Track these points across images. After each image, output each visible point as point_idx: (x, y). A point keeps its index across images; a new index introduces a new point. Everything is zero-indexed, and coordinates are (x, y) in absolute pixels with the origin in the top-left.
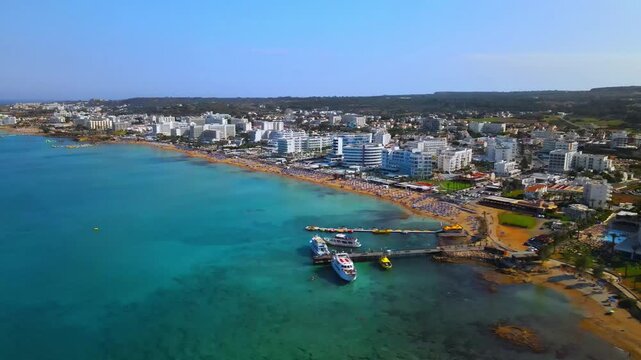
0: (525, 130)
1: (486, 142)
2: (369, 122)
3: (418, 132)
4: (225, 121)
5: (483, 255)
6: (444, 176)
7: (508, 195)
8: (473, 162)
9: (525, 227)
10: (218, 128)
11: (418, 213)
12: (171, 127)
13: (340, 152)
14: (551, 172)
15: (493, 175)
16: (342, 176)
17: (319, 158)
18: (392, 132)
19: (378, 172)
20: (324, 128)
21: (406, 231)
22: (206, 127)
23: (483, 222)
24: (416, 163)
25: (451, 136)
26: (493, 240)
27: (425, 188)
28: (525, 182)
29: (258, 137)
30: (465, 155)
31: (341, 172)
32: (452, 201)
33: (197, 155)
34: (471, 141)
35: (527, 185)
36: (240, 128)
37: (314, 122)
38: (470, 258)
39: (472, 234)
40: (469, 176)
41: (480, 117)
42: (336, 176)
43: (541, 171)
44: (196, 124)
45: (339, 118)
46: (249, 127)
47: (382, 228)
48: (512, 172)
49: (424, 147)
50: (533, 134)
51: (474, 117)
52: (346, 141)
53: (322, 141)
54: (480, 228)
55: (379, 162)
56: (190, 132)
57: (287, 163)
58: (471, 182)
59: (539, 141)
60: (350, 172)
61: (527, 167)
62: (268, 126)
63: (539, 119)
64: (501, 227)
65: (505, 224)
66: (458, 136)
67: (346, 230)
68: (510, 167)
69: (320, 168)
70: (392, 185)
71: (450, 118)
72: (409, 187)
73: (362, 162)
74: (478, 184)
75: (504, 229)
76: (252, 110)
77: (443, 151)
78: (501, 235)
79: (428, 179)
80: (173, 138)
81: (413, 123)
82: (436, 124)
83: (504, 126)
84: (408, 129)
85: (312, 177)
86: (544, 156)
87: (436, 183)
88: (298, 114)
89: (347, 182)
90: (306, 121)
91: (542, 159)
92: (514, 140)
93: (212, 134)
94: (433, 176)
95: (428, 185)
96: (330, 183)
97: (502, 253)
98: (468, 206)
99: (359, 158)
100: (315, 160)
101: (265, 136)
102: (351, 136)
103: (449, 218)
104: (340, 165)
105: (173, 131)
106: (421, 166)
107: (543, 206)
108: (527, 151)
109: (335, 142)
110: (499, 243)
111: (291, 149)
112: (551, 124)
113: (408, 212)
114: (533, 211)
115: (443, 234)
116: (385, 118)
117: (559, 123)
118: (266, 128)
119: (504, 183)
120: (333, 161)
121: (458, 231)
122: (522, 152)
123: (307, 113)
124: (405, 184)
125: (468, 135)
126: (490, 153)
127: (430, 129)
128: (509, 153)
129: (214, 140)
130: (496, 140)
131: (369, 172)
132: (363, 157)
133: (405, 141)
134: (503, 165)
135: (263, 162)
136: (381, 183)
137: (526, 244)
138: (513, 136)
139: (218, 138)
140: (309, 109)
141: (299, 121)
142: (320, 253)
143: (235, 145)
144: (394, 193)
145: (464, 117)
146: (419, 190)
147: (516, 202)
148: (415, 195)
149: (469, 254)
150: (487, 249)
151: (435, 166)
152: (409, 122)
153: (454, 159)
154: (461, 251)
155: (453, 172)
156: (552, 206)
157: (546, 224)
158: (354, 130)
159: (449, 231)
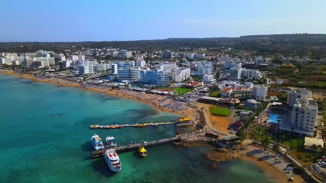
0: (214, 57)
1: (196, 64)
2: (133, 54)
3: (161, 59)
4: (48, 56)
5: (205, 139)
6: (176, 85)
7: (212, 95)
8: (191, 76)
9: (226, 116)
10: (43, 60)
11: (163, 110)
12: (13, 60)
13: (116, 72)
14: (232, 80)
15: (203, 83)
16: (117, 87)
17: (104, 76)
18: (146, 60)
19: (138, 84)
20: (108, 58)
21: (156, 124)
22: (35, 59)
23: (201, 114)
24: (160, 78)
25: (177, 61)
26: (209, 127)
27: (166, 93)
28: (220, 86)
29: (68, 65)
30: (186, 72)
31: (116, 84)
32: (182, 101)
33: (27, 77)
34: (188, 64)
35: (221, 88)
36: (57, 60)
37: (103, 55)
38: (197, 142)
39: (196, 123)
40: (190, 84)
41: (191, 51)
42: (113, 88)
43: (226, 79)
44: (29, 57)
45: (117, 52)
46: (63, 59)
47: (141, 124)
48: (212, 81)
49: (164, 68)
50: (219, 59)
51: (188, 51)
52: (119, 66)
53: (105, 66)
54: (200, 118)
55: (139, 77)
56: (25, 62)
57: (84, 80)
58: (191, 88)
59: (223, 62)
60: (122, 84)
61: (219, 77)
62: (75, 58)
63: (219, 51)
64: (212, 116)
65: (214, 115)
66: (182, 61)
67: (117, 126)
68: (211, 78)
69: (104, 82)
70: (147, 92)
71: (176, 52)
72: (156, 93)
73: (129, 78)
74: (195, 89)
75: (214, 118)
76: (68, 49)
77: (175, 70)
78: (213, 123)
79: (167, 87)
80: (13, 67)
81: (157, 54)
82: (169, 55)
83: (204, 55)
84: (155, 58)
85: (99, 89)
86: (226, 71)
87: (172, 89)
88: (95, 51)
89: (120, 91)
90: (98, 55)
91: (225, 72)
92: (211, 63)
93: (39, 64)
94: (170, 85)
95: (168, 91)
96: (110, 92)
97: (216, 137)
98: (191, 103)
99: (127, 76)
100: (101, 77)
101: (72, 64)
102: (122, 63)
103: (181, 112)
104: (116, 80)
105: (14, 62)
106: (163, 79)
107: (233, 101)
108: (217, 69)
109: (113, 67)
110: (213, 129)
111: (87, 71)
112: (226, 53)
113: (157, 110)
114: (227, 105)
115: (179, 125)
116: (143, 52)
117: (229, 53)
118: (74, 59)
119: (210, 88)
120: (112, 78)
121: (187, 121)
122: (215, 69)
123: (99, 50)
124: (154, 91)
125: (186, 60)
126: (199, 70)
127: (166, 58)
128: (210, 70)
129: (40, 67)
130: (202, 63)
131: (134, 83)
132: (130, 75)
133: (153, 64)
134: (207, 77)
135: (69, 80)
136: (140, 91)
137: (228, 129)
138: (208, 60)
139: (43, 66)
140: (101, 48)
141: (94, 55)
142: (97, 148)
143: (53, 70)
144: (148, 96)
145: (183, 50)
146: (162, 94)
147: (217, 99)
148: (160, 98)
149: (196, 139)
150: (207, 135)
151: (171, 79)
152: (155, 54)
153: (181, 74)
154: (192, 137)
155: (180, 82)
156: (238, 101)
157: (237, 112)
158: (125, 59)
159: (182, 122)
